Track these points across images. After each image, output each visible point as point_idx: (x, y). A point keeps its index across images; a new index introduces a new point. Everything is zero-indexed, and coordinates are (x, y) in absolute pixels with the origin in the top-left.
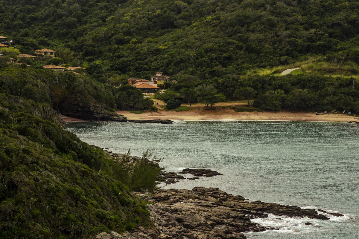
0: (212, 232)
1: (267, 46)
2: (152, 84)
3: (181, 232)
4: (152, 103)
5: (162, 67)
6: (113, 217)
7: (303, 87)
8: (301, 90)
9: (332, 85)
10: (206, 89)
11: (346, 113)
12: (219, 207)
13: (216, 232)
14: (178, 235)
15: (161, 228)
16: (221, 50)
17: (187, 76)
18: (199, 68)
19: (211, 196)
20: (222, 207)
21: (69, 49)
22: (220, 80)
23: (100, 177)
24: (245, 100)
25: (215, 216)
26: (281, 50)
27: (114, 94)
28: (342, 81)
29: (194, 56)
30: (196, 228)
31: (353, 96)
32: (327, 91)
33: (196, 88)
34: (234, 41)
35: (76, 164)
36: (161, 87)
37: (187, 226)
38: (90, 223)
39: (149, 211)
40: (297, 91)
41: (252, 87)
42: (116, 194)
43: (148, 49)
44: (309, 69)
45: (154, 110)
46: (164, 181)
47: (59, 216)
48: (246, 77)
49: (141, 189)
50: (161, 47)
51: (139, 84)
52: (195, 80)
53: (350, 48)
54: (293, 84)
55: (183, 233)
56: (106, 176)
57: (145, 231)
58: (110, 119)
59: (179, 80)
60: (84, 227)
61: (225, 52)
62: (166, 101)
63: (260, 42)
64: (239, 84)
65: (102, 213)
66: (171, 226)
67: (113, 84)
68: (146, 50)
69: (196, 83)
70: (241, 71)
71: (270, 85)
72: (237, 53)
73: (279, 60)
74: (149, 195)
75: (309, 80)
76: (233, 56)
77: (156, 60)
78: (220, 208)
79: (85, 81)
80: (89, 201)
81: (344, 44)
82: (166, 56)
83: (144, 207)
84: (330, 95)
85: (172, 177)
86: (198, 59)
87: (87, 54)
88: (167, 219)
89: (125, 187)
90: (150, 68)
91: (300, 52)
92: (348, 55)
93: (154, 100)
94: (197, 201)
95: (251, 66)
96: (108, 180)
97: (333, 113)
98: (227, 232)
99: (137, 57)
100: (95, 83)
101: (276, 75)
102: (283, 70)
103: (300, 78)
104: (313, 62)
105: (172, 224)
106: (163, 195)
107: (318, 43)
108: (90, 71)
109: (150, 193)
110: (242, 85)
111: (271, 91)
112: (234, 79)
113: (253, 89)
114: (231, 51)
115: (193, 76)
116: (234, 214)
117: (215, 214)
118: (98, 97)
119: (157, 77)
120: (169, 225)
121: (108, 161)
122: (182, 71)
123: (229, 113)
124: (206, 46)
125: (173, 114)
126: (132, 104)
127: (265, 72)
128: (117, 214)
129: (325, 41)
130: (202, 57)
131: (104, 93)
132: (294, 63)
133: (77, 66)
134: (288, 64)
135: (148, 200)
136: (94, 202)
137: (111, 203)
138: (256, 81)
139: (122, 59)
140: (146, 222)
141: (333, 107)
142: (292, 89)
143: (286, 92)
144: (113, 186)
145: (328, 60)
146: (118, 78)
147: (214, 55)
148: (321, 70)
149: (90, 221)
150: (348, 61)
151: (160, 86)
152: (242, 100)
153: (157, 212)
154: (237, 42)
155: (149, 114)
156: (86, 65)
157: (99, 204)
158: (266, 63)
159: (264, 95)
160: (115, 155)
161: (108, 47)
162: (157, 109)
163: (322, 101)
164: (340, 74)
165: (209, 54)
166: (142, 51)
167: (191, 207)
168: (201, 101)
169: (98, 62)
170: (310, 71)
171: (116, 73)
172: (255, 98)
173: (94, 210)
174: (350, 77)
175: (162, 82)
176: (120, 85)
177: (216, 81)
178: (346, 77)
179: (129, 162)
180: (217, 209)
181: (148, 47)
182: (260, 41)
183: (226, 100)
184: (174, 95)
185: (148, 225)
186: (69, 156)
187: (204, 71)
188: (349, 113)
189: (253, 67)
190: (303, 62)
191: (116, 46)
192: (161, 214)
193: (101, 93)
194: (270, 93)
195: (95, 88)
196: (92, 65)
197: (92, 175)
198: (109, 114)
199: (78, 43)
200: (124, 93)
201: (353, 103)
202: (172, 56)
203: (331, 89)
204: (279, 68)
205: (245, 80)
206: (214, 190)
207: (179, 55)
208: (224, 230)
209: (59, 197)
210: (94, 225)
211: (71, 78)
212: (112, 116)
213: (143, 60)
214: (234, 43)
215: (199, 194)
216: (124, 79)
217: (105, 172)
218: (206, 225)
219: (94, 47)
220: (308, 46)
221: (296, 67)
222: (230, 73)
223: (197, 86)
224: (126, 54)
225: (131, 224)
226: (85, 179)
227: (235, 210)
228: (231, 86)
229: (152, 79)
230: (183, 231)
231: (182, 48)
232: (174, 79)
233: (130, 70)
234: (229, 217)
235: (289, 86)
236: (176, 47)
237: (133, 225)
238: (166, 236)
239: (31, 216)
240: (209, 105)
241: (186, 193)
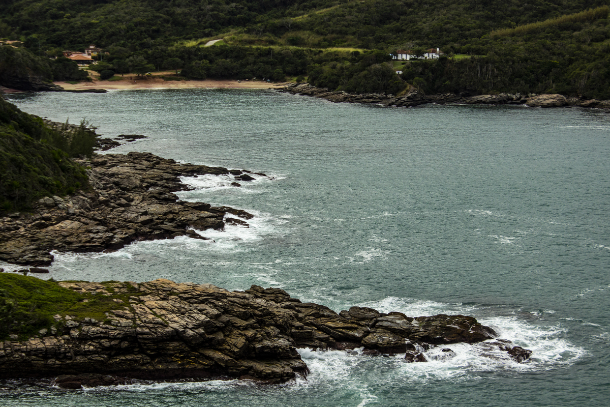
0: (147, 194)
1: (192, 19)
2: (86, 56)
3: (119, 194)
4: (87, 73)
5: (95, 39)
6: (54, 183)
7: (226, 57)
8: (224, 60)
9: (252, 54)
10: (137, 60)
11: (266, 80)
12: (153, 170)
13: (151, 193)
14: (115, 198)
15: (100, 191)
16: (149, 24)
17: (119, 48)
18: (129, 41)
19: (145, 160)
20: (156, 170)
21: (6, 24)
22: (150, 52)
23: (42, 146)
24: (173, 69)
25: (150, 178)
26: (205, 23)
27: (51, 67)
28: (261, 51)
29: (124, 29)
30: (132, 190)
31: (271, 65)
32: (248, 60)
33: (127, 60)
34: (161, 15)
35: (18, 134)
36: (94, 58)
37: (124, 189)
38: (33, 189)
39: (88, 175)
40: (221, 61)
41: (179, 57)
42: (57, 161)
43: (81, 23)
44: (231, 40)
45: (89, 80)
46: (101, 147)
47: (3, 182)
48: (174, 49)
49: (80, 155)
50: (93, 21)
51: (74, 56)
52: (126, 52)
53: (267, 20)
54: (217, 54)
55: (120, 195)
56: (47, 144)
57: (85, 195)
58: (47, 89)
59: (111, 52)
60: (28, 192)
61: (153, 25)
62: (99, 71)
63: (185, 16)
64: (167, 55)
65: (44, 179)
66: (109, 189)
67: (49, 57)
68: (80, 24)
69: (127, 55)
70: (168, 43)
71: (196, 55)
72: (164, 26)
73: (204, 32)
74: (87, 160)
75: (231, 51)
76: (161, 29)
77: (89, 33)
78: (153, 171)
79: (23, 55)
80: (31, 168)
81: (262, 17)
82: (98, 29)
83: (84, 173)
84: (250, 64)
85: (110, 144)
86: (128, 32)
87: (23, 28)
88: (105, 182)
89: (65, 154)
90: (84, 41)
91: (223, 24)
92: (266, 27)
93: (88, 71)
94: (132, 165)
95: (178, 38)
96: (48, 148)
97: (254, 81)
98: (161, 194)
99: (71, 30)
100: (32, 56)
101: (201, 46)
102: (207, 42)
103: (223, 48)
104: (235, 34)
105: (109, 187)
106: (100, 160)
107: (238, 16)
108: (27, 45)
109: (89, 159)
110: (170, 56)
111: (197, 61)
112: (162, 50)
113: (180, 60)
114: (159, 24)
115: (124, 49)
116: (166, 176)
117: (149, 176)
118: (36, 69)
119: (91, 49)
120: (107, 188)
121: (48, 129)
122: (114, 44)
123: (158, 82)
124: (135, 20)
125: (106, 84)
126: (68, 75)
127: (191, 44)
128: (58, 180)
129: (245, 14)
130: (132, 30)
131: (41, 65)
132: (217, 35)
133: (14, 40)
134: (212, 36)
135: (87, 165)
136: (36, 169)
137: (52, 170)
138: (183, 52)
139: (57, 33)
140: (87, 187)
141: (254, 75)
142: (216, 59)
143: (211, 62)
144: (53, 154)
145: (248, 32)
146: (54, 50)
147: (143, 29)
148: (242, 41)
149: (33, 187)
150: (266, 33)
151: (93, 57)
152: (170, 70)
153: (95, 176)
154: (164, 16)
155: (84, 84)
156: (23, 38)
157: (41, 170)
158: (192, 35)
159: (190, 65)
160: (54, 123)
161: (43, 22)
162: (92, 79)
163: (244, 70)
164: (259, 44)
165: (138, 27)
166: (76, 25)
167: (127, 170)
168: (132, 72)
169: (34, 36)
170: (232, 42)
171: (52, 46)
172: (182, 67)
173: (36, 176)
174: (268, 47)
175: (95, 54)
176: (56, 57)
177: (146, 52)
178: (265, 47)
179: (67, 129)
180: (150, 172)
181: (81, 21)
182: (185, 14)
183: (156, 71)
184: (108, 66)
185: (87, 189)
186: (10, 126)
187: (134, 43)
188: (268, 80)
189: (180, 39)
190: (225, 34)
191: (51, 21)
192: (100, 178)
193: (38, 66)
194: (196, 63)
195: (33, 60)
196: (29, 39)
197: (33, 144)
198: (46, 85)
199: (15, 18)
200: (60, 64)
201: (271, 71)
202: (104, 29)
203: (251, 59)
204: (204, 40)
205: (173, 51)
206: (147, 155)
207: (110, 28)
208: (158, 191)
209: (3, 165)
210: (37, 190)
211: (9, 51)
212: (50, 86)
213: (77, 33)
214: (161, 17)
215: (134, 159)
216: (60, 52)
217: (45, 140)
218: (141, 187)
219: (30, 22)
220: (230, 19)
221: (219, 39)
222: (159, 45)
223: (128, 57)
224: (61, 28)
225: (72, 188)
226: (27, 148)
227: (167, 173)
228: (160, 57)
229: (86, 51)
230: (120, 194)
231: (113, 22)
232: (107, 51)
233: (65, 43)
234: (162, 179)
235: (213, 56)
236: (108, 21)
237: (74, 189)
238: (104, 198)
240: (140, 75)
241: (122, 157)
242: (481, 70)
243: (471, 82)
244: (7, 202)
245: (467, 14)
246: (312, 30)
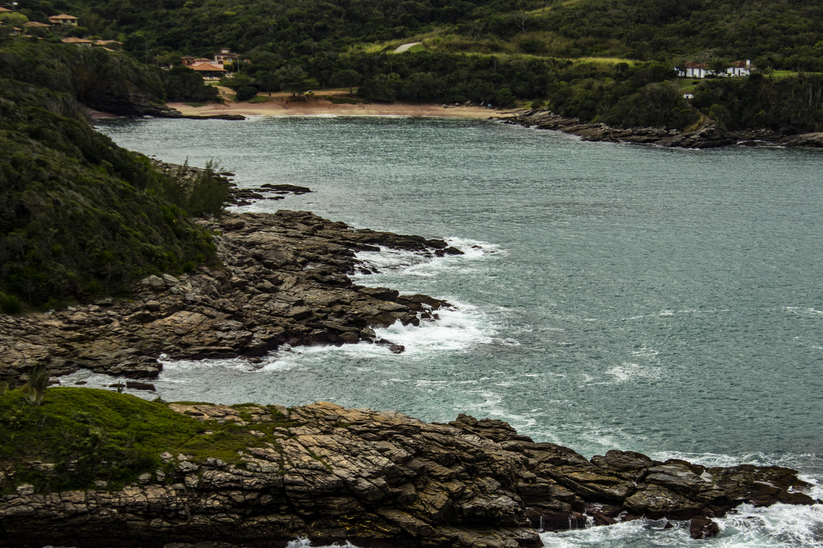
0: (301, 273)
1: (376, 11)
2: (216, 65)
3: (261, 273)
4: (216, 91)
5: (229, 40)
6: (165, 254)
7: (426, 70)
8: (423, 73)
9: (466, 66)
10: (292, 72)
11: (485, 105)
12: (313, 238)
13: (309, 273)
14: (256, 279)
15: (232, 268)
16: (312, 18)
17: (266, 53)
18: (281, 42)
19: (302, 223)
20: (317, 238)
21: (97, 15)
22: (311, 60)
23: (147, 199)
24: (345, 87)
25: (308, 250)
26: (395, 17)
27: (163, 80)
28: (479, 61)
29: (274, 25)
30: (281, 267)
31: (494, 82)
32: (458, 74)
33: (278, 71)
34: (330, 4)
35: (112, 180)
36: (228, 69)
37: (269, 266)
38: (133, 263)
39: (215, 244)
40: (418, 75)
41: (356, 69)
42: (170, 222)
43: (210, 15)
44: (434, 45)
45: (219, 101)
46: (235, 203)
47: (89, 253)
48: (348, 55)
49: (204, 213)
50: (228, 12)
51: (198, 65)
52: (276, 60)
53: (489, 14)
54: (413, 65)
55: (263, 275)
56: (155, 196)
57: (211, 274)
58: (158, 114)
59: (253, 60)
60: (126, 268)
61: (317, 20)
62: (235, 88)
63: (366, 6)
64: (337, 64)
65: (150, 248)
66: (246, 266)
67: (160, 65)
68: (207, 16)
69: (277, 64)
70: (340, 46)
71: (381, 66)
72: (334, 22)
73: (393, 32)
74: (214, 221)
75: (434, 60)
76: (329, 26)
77: (221, 31)
78: (314, 240)
79: (121, 61)
80: (131, 232)
81: (481, 10)
82: (235, 25)
83: (209, 240)
84: (462, 81)
85: (246, 195)
86: (279, 29)
87: (123, 22)
88: (240, 255)
89: (181, 211)
90: (213, 42)
91: (422, 20)
92: (487, 25)
93: (218, 87)
94: (282, 229)
95: (354, 39)
96: (157, 202)
97: (468, 105)
98: (324, 274)
99: (193, 26)
100: (135, 63)
101: (388, 52)
102: (398, 46)
103: (422, 56)
104: (440, 34)
105: (247, 263)
106: (234, 221)
107: (446, 7)
108: (128, 47)
109: (217, 220)
110: (341, 66)
111: (382, 75)
112: (330, 58)
113: (356, 73)
114: (326, 18)
115: (273, 54)
116: (333, 247)
117: (307, 247)
118: (140, 84)
119: (223, 54)
120: (244, 263)
121: (157, 174)
122: (258, 47)
123: (323, 106)
124: (291, 11)
125: (245, 107)
126: (188, 93)
127: (374, 49)
128: (170, 250)
129: (456, 5)
130: (286, 26)
131: (148, 78)
132: (413, 35)
133: (109, 39)
134: (405, 37)
135: (213, 228)
136: (139, 233)
137: (162, 235)
138: (361, 60)
139: (173, 29)
140: (212, 261)
141: (468, 97)
142: (411, 73)
143: (403, 76)
144: (165, 211)
145: (461, 32)
146: (168, 56)
147: (302, 25)
148: (450, 45)
149: (134, 261)
150: (487, 33)
151: (226, 67)
152: (341, 87)
153: (226, 246)
154: (334, 6)
155: (212, 107)
156: (122, 37)
157: (146, 235)
158: (375, 36)
159: (372, 80)
160: (167, 165)
161: (153, 12)
162: (224, 100)
163: (452, 89)
164: (477, 51)
165: (295, 23)
166: (201, 19)
167: (275, 238)
168: (285, 89)
169: (139, 33)
170: (435, 47)
171: (165, 50)
172: (360, 84)
173: (138, 244)
174: (490, 55)
175: (229, 62)
176: (171, 66)
177: (306, 60)
178: (485, 56)
179: (186, 175)
180: (309, 241)
181: (209, 12)
183: (320, 88)
184: (248, 81)
185: (214, 264)
186: (101, 168)
187: (288, 46)
188: (489, 105)
189: (357, 42)
190: (426, 34)
191: (164, 11)
192: (233, 249)
193: (144, 78)
194: (381, 78)
195: (136, 70)
196: (131, 38)
197: (135, 196)
198: (155, 108)
199: (111, 6)
200: (177, 77)
201: (494, 91)
202: (244, 25)
203: (464, 73)
204: (393, 43)
205: (346, 59)
206: (305, 215)
207: (253, 23)
208: (320, 270)
209: (89, 227)
210: (139, 265)
211: (101, 56)
212: (161, 109)
213: (203, 30)
214: (329, 8)
215: (285, 221)
216: (177, 58)
217: (153, 190)
218: (294, 263)
219: (133, 12)
220: (433, 12)
221: (416, 41)
222: (325, 50)
223: (278, 68)
224: (178, 22)
225: (191, 263)
226: (126, 202)
227: (335, 242)
228: (327, 68)
229: (216, 57)
230: (263, 273)
231: (257, 14)
232: (247, 58)
233: (184, 45)
234: (326, 252)
235: (406, 68)
236: (249, 13)
237: (193, 264)
238: (239, 279)
239: (51, 253)
240: (297, 94)
241: (267, 218)
242: (813, 95)
243: (797, 112)
244: (94, 282)
245: (793, 9)
246: (556, 29)
